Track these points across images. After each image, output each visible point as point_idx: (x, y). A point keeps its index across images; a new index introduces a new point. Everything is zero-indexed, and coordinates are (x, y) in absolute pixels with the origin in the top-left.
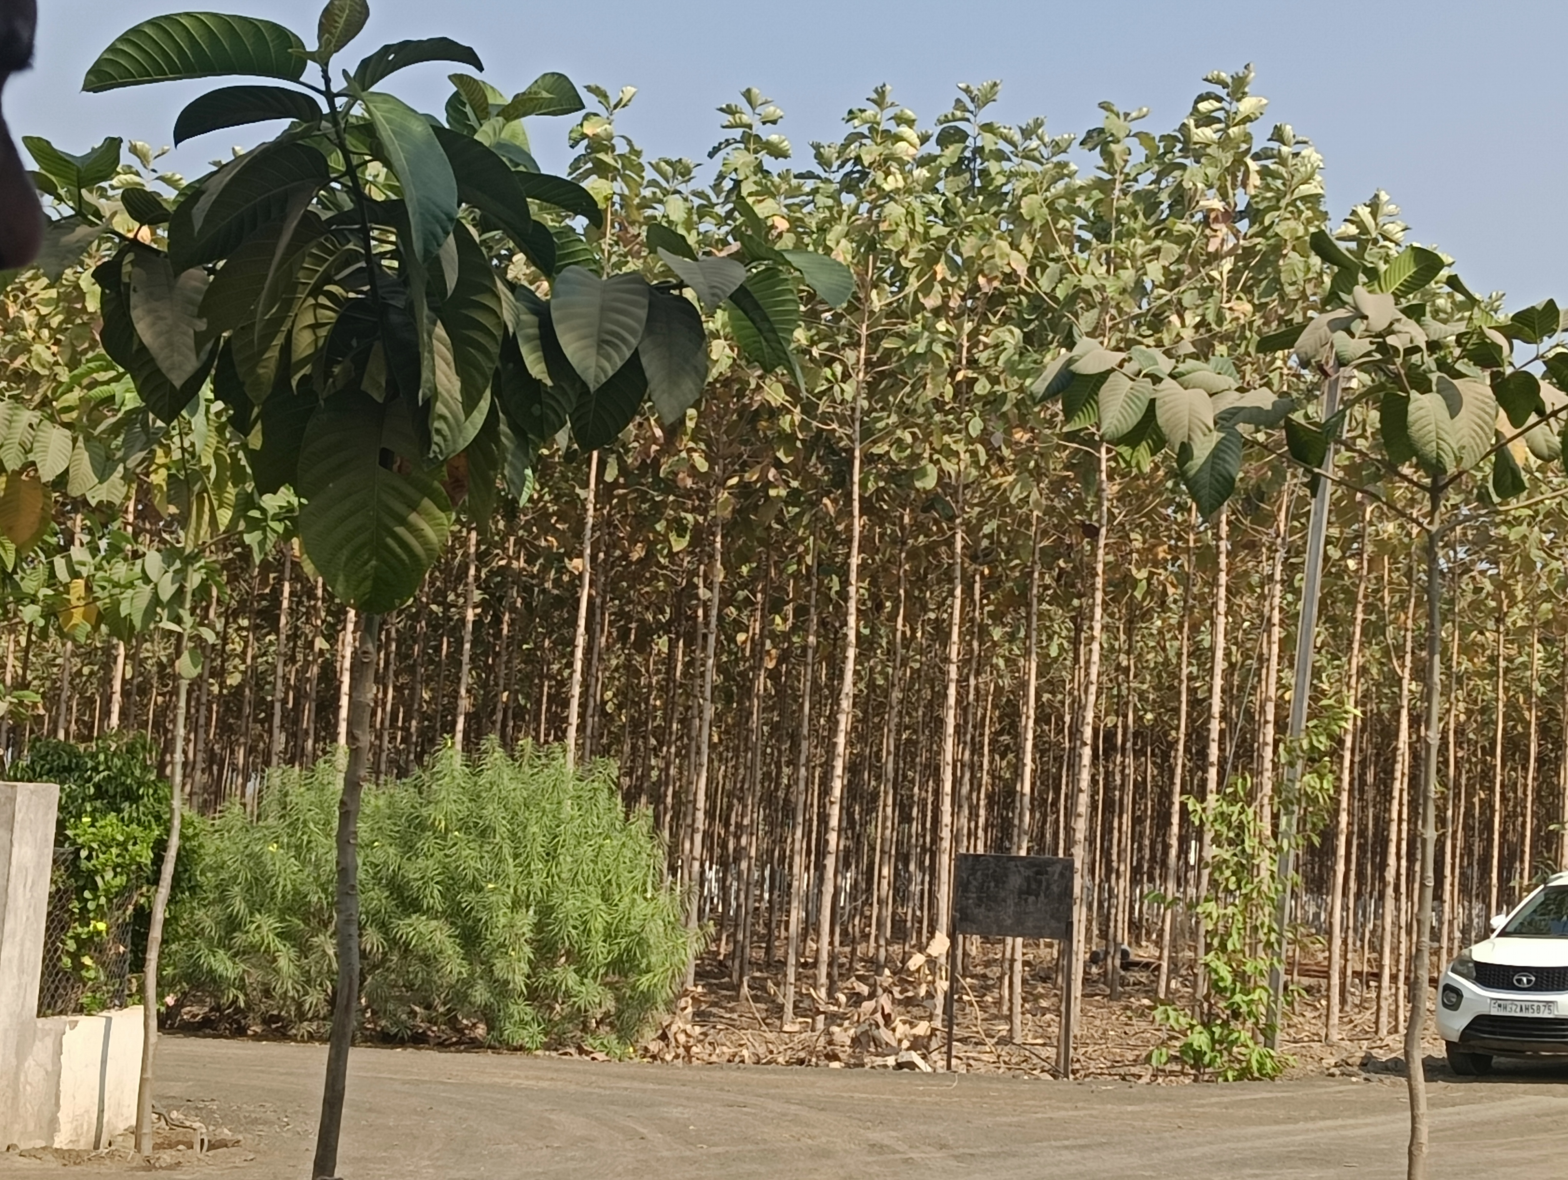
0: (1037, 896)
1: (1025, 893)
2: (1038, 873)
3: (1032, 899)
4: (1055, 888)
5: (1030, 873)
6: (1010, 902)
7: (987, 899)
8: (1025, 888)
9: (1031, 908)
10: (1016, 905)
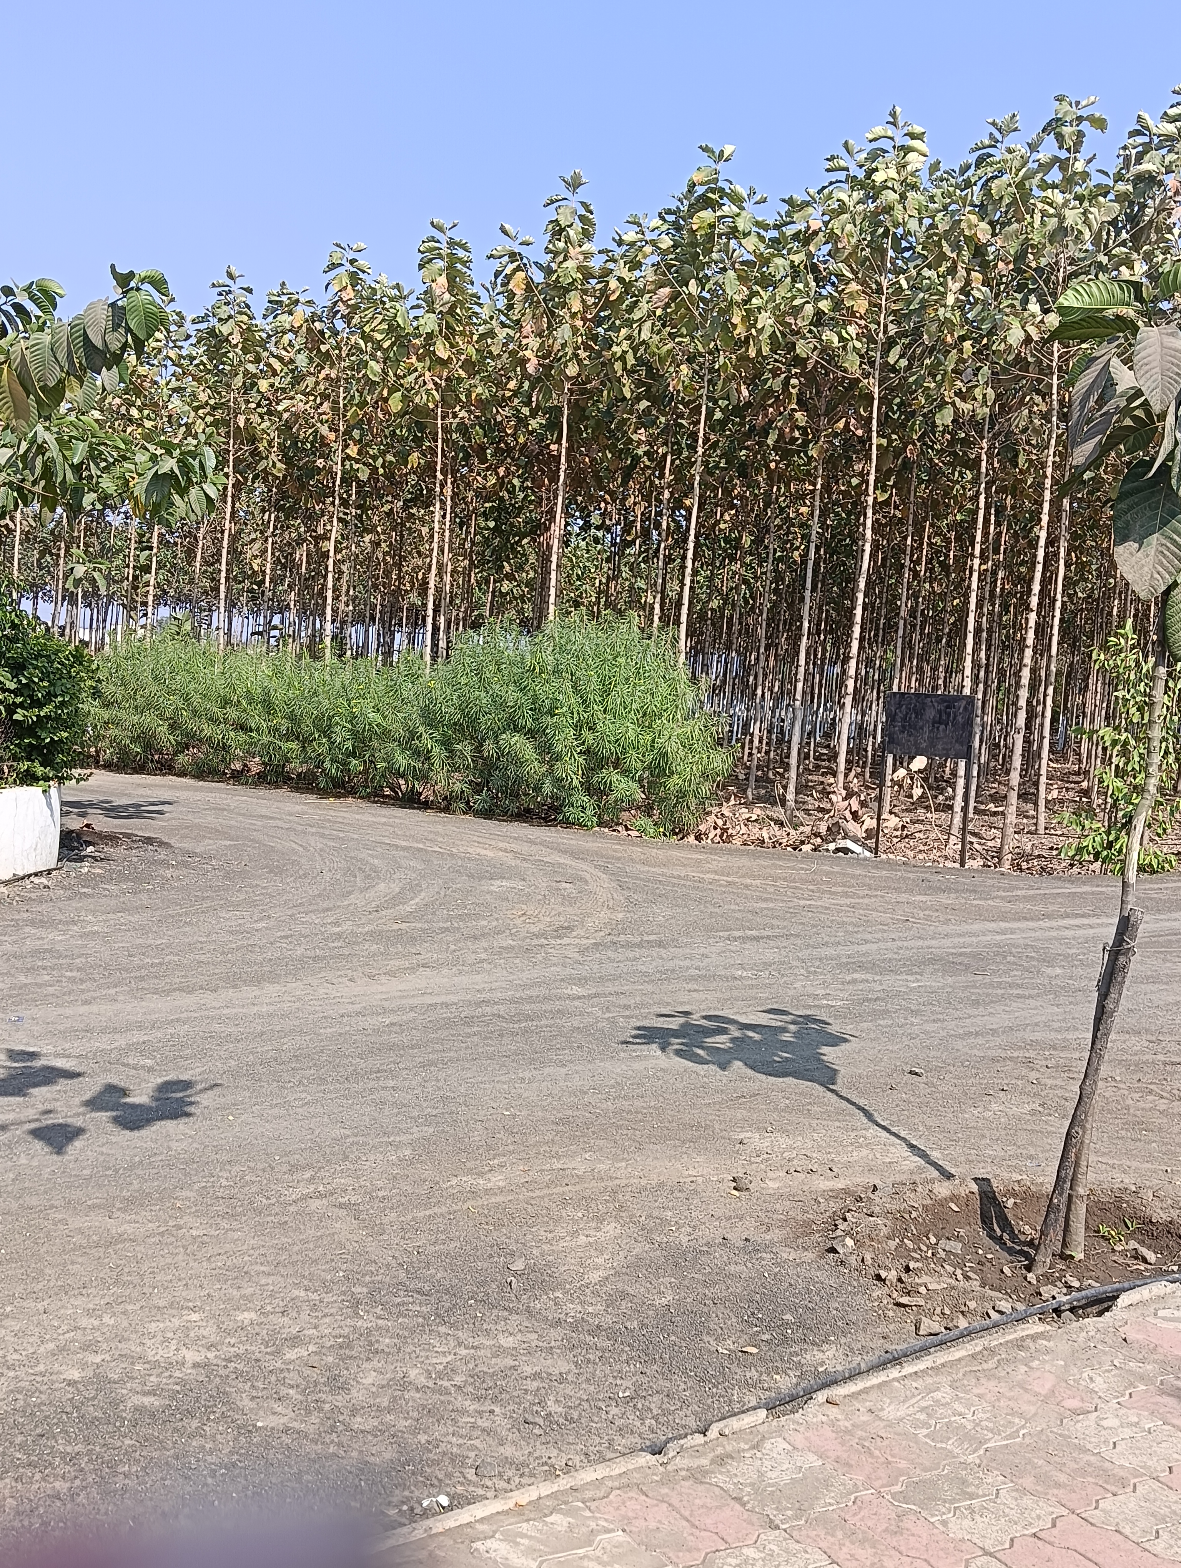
0: (946, 725)
1: (938, 722)
2: (948, 707)
3: (942, 727)
4: (960, 719)
5: (942, 707)
6: (926, 729)
7: (909, 726)
8: (937, 719)
9: (942, 734)
10: (930, 732)
